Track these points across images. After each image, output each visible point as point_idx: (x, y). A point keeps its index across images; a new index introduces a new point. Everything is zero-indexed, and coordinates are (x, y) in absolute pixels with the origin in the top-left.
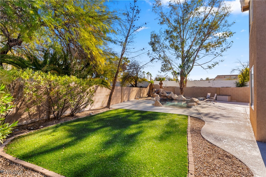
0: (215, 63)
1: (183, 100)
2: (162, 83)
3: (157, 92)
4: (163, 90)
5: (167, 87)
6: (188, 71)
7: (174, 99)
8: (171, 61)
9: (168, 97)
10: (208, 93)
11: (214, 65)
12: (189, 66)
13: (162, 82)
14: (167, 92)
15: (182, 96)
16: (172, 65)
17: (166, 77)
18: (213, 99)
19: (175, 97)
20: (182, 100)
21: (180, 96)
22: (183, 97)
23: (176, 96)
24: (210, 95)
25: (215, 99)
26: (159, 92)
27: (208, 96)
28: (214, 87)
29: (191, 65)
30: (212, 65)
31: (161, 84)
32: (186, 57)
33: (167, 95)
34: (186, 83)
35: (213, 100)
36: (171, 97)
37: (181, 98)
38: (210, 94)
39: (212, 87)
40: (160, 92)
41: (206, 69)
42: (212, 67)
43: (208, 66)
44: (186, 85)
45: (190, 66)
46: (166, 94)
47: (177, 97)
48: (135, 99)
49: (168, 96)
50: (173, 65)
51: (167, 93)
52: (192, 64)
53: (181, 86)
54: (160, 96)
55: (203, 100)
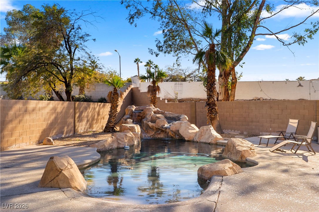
0: (314, 26)
1: (213, 142)
2: (158, 88)
3: (137, 114)
4: (156, 109)
5: (181, 101)
6: (241, 52)
7: (186, 139)
8: (189, 22)
9: (170, 134)
10: (291, 120)
11: (311, 32)
12: (241, 36)
13: (160, 84)
14: (171, 116)
15: (212, 128)
16: (192, 34)
17: (192, 74)
18: (303, 140)
19: (190, 131)
20: (209, 144)
21: (205, 128)
22: (214, 133)
23: (194, 129)
24: (296, 125)
25: (309, 141)
26: (144, 117)
27: (289, 130)
28: (312, 99)
29: (249, 34)
30: (307, 30)
31: (154, 89)
32: (233, 7)
33: (166, 125)
34: (235, 88)
35: (304, 143)
36: (177, 132)
37: (207, 136)
38: (297, 121)
39: (309, 99)
40: (147, 117)
41: (290, 44)
42: (307, 39)
43: (295, 36)
44: (233, 92)
45: (244, 35)
46: (162, 124)
47: (196, 133)
48: (40, 142)
49: (168, 130)
50: (196, 32)
51: (170, 119)
52: (251, 29)
53: (210, 96)
54: (145, 128)
55: (276, 143)
